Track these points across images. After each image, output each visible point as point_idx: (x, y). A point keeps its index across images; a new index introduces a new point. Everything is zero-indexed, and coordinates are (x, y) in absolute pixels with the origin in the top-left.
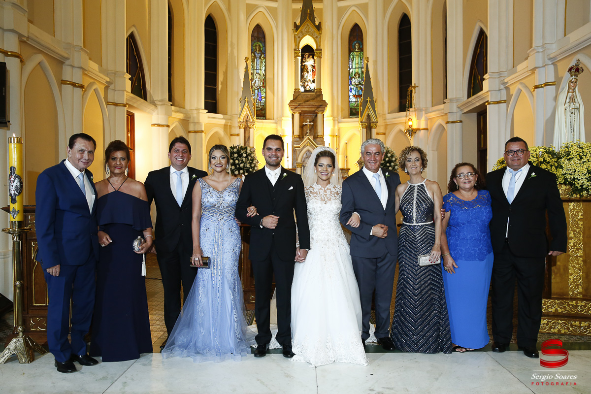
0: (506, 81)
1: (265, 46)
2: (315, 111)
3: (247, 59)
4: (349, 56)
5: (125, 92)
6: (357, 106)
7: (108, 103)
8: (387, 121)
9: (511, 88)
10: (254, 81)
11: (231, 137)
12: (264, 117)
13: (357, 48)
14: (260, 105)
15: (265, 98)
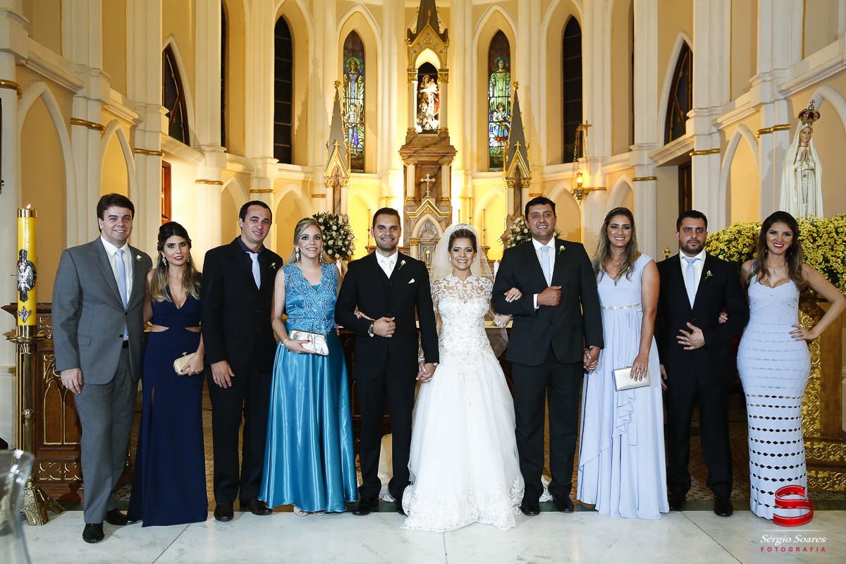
0: (719, 121)
1: (363, 63)
2: (438, 161)
3: (337, 84)
4: (489, 80)
5: (160, 134)
6: (501, 153)
7: (135, 151)
8: (546, 176)
9: (727, 131)
10: (348, 115)
11: (314, 199)
12: (362, 169)
13: (501, 67)
14: (357, 152)
15: (364, 141)
